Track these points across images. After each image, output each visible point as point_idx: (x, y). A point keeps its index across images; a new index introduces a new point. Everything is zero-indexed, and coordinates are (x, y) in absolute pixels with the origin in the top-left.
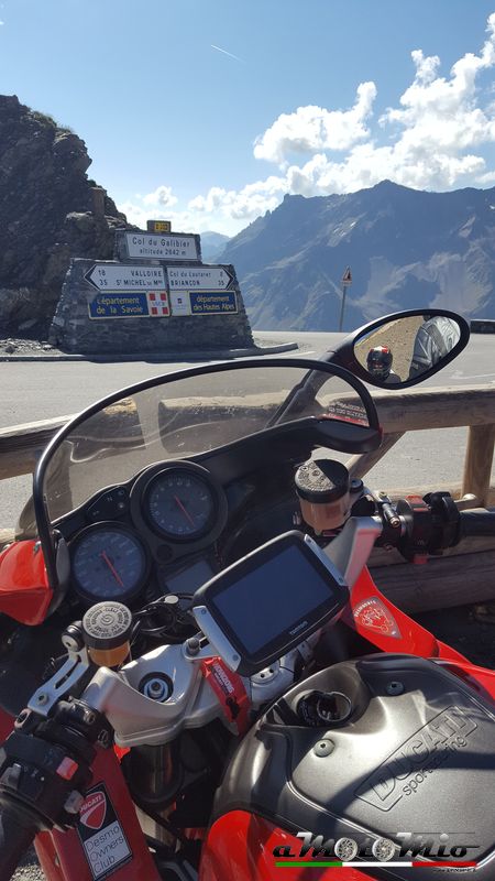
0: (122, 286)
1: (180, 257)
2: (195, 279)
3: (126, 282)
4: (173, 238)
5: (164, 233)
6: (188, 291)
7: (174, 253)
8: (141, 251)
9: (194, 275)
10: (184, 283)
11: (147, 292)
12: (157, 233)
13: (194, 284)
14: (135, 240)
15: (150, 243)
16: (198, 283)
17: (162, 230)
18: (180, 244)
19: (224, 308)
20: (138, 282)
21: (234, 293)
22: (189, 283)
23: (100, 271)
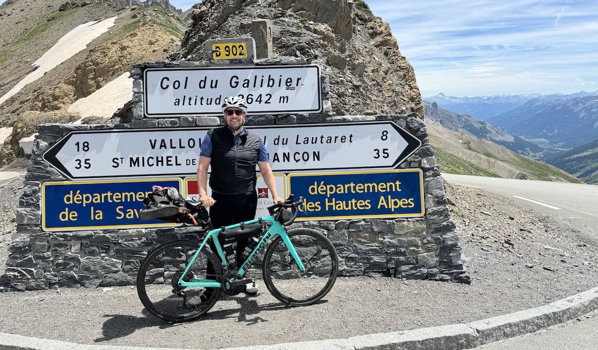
0: (125, 169)
1: (275, 106)
2: (310, 148)
3: (134, 162)
4: (260, 73)
5: (235, 63)
6: (287, 174)
7: (260, 101)
8: (177, 102)
9: (306, 141)
10: (281, 157)
11: (183, 178)
12: (219, 65)
13: (306, 158)
14: (165, 83)
15: (202, 84)
16: (317, 156)
17: (232, 57)
18: (277, 82)
19: (383, 206)
20: (162, 161)
21: (418, 173)
22: (291, 158)
23: (78, 144)
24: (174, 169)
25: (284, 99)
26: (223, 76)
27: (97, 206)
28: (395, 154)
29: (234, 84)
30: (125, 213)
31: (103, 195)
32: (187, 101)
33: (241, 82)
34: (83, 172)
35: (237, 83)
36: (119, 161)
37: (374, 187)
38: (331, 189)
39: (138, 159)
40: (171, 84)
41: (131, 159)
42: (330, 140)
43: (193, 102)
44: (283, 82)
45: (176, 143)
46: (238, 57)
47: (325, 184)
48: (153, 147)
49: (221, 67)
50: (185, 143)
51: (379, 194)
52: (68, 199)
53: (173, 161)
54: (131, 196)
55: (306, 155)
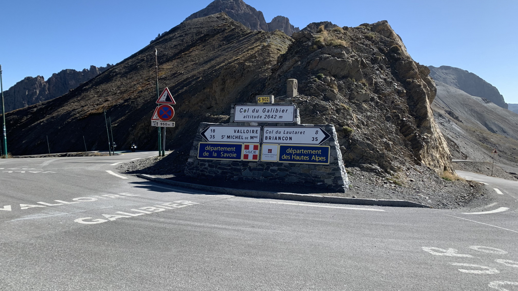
0: (225, 139)
2: (289, 136)
4: (273, 107)
5: (265, 104)
6: (279, 145)
7: (272, 118)
8: (244, 117)
9: (287, 133)
10: (278, 138)
11: (243, 144)
12: (260, 104)
13: (286, 139)
14: (242, 110)
15: (253, 111)
16: (291, 138)
17: (264, 102)
18: (279, 111)
19: (313, 159)
20: (237, 137)
21: (328, 148)
22: (281, 139)
23: (211, 130)
24: (241, 140)
25: (281, 117)
26: (260, 108)
27: (215, 151)
28: (320, 140)
29: (264, 111)
30: (224, 154)
31: (217, 148)
32: (248, 117)
33: (266, 111)
34: (212, 140)
35: (265, 111)
36: (224, 137)
37: (311, 151)
38: (295, 151)
39: (230, 136)
40: (243, 110)
41: (228, 136)
42: (296, 133)
43: (249, 117)
44: (281, 111)
45: (242, 131)
46: (266, 102)
47: (293, 149)
48: (235, 132)
49: (261, 105)
50: (245, 132)
51: (313, 154)
52: (207, 148)
53: (241, 138)
54: (226, 149)
55: (287, 138)
